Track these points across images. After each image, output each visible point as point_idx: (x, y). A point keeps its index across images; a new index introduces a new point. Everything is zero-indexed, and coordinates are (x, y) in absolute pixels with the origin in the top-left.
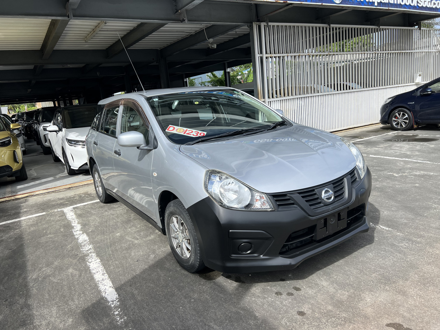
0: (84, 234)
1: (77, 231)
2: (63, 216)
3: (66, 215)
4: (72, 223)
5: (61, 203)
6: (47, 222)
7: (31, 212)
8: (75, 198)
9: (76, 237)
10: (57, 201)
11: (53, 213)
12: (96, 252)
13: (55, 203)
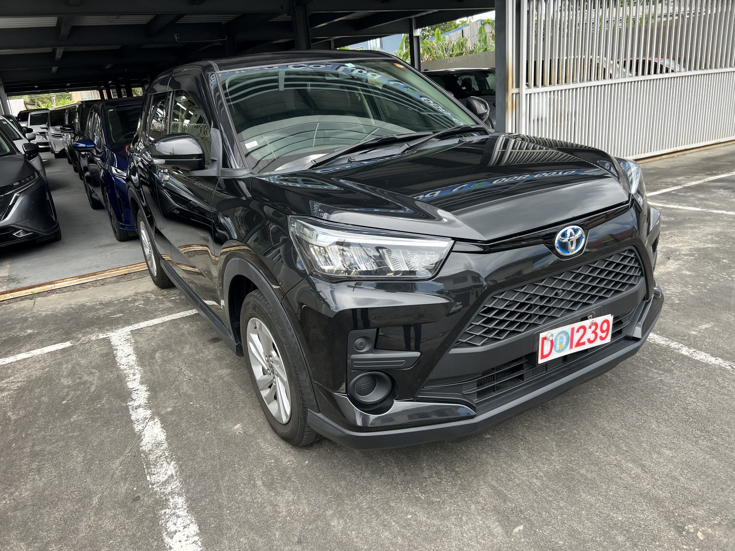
0: (156, 420)
1: (139, 406)
2: (109, 356)
3: (115, 352)
4: (127, 379)
5: (106, 316)
6: (72, 374)
7: (41, 338)
8: (136, 304)
9: (137, 430)
10: (98, 310)
11: (87, 346)
12: (187, 491)
13: (92, 314)
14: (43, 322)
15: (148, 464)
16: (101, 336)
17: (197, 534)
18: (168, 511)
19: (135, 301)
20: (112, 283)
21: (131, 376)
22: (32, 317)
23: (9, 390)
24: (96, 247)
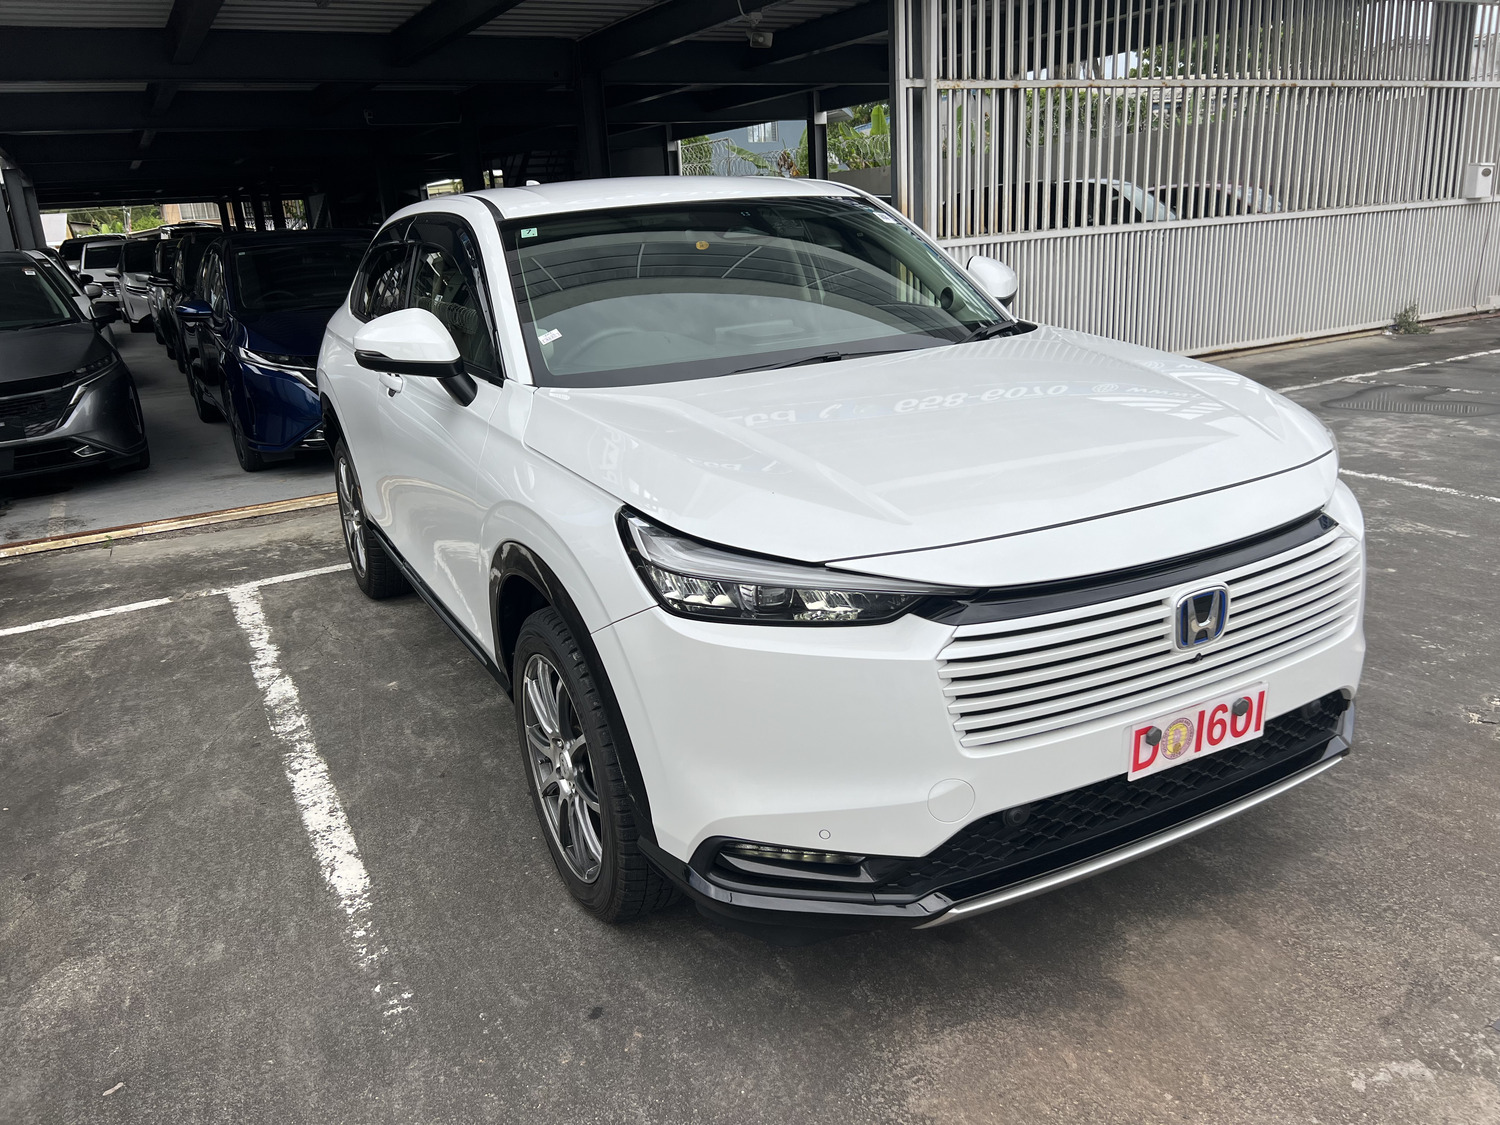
0: (287, 677)
1: (265, 665)
2: (226, 613)
3: (235, 610)
4: (250, 638)
5: (222, 569)
6: (173, 632)
7: (126, 593)
8: (269, 555)
9: (260, 687)
10: (210, 561)
11: (194, 603)
12: (317, 740)
13: (202, 566)
14: (129, 575)
15: (273, 717)
16: (214, 592)
17: (325, 771)
18: (293, 754)
19: (268, 551)
20: (233, 528)
21: (256, 636)
22: (110, 570)
23: (85, 649)
24: (207, 480)
